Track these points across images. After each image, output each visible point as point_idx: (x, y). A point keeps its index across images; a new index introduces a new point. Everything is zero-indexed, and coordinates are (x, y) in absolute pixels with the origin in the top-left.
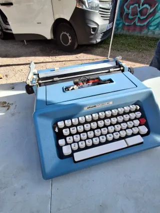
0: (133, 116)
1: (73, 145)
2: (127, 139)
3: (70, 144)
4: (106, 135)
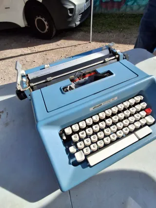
0: (138, 107)
1: (85, 150)
2: (137, 133)
3: (82, 150)
4: (115, 133)
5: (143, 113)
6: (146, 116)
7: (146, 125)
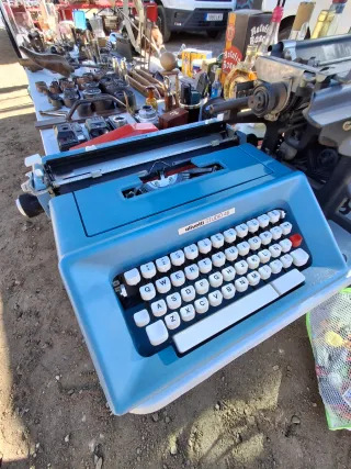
0: (276, 233)
1: (168, 318)
2: (275, 282)
3: (163, 318)
4: (233, 282)
5: (287, 244)
6: (293, 249)
7: (293, 266)
